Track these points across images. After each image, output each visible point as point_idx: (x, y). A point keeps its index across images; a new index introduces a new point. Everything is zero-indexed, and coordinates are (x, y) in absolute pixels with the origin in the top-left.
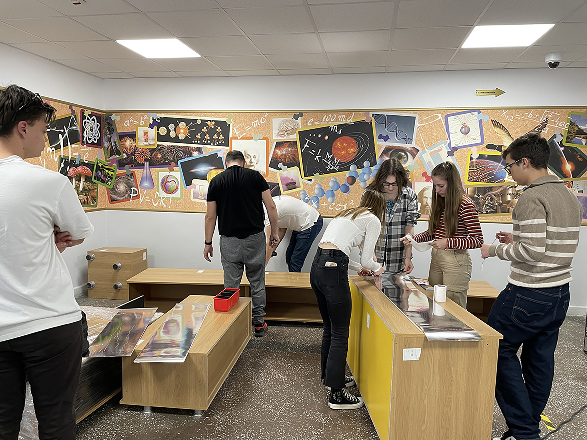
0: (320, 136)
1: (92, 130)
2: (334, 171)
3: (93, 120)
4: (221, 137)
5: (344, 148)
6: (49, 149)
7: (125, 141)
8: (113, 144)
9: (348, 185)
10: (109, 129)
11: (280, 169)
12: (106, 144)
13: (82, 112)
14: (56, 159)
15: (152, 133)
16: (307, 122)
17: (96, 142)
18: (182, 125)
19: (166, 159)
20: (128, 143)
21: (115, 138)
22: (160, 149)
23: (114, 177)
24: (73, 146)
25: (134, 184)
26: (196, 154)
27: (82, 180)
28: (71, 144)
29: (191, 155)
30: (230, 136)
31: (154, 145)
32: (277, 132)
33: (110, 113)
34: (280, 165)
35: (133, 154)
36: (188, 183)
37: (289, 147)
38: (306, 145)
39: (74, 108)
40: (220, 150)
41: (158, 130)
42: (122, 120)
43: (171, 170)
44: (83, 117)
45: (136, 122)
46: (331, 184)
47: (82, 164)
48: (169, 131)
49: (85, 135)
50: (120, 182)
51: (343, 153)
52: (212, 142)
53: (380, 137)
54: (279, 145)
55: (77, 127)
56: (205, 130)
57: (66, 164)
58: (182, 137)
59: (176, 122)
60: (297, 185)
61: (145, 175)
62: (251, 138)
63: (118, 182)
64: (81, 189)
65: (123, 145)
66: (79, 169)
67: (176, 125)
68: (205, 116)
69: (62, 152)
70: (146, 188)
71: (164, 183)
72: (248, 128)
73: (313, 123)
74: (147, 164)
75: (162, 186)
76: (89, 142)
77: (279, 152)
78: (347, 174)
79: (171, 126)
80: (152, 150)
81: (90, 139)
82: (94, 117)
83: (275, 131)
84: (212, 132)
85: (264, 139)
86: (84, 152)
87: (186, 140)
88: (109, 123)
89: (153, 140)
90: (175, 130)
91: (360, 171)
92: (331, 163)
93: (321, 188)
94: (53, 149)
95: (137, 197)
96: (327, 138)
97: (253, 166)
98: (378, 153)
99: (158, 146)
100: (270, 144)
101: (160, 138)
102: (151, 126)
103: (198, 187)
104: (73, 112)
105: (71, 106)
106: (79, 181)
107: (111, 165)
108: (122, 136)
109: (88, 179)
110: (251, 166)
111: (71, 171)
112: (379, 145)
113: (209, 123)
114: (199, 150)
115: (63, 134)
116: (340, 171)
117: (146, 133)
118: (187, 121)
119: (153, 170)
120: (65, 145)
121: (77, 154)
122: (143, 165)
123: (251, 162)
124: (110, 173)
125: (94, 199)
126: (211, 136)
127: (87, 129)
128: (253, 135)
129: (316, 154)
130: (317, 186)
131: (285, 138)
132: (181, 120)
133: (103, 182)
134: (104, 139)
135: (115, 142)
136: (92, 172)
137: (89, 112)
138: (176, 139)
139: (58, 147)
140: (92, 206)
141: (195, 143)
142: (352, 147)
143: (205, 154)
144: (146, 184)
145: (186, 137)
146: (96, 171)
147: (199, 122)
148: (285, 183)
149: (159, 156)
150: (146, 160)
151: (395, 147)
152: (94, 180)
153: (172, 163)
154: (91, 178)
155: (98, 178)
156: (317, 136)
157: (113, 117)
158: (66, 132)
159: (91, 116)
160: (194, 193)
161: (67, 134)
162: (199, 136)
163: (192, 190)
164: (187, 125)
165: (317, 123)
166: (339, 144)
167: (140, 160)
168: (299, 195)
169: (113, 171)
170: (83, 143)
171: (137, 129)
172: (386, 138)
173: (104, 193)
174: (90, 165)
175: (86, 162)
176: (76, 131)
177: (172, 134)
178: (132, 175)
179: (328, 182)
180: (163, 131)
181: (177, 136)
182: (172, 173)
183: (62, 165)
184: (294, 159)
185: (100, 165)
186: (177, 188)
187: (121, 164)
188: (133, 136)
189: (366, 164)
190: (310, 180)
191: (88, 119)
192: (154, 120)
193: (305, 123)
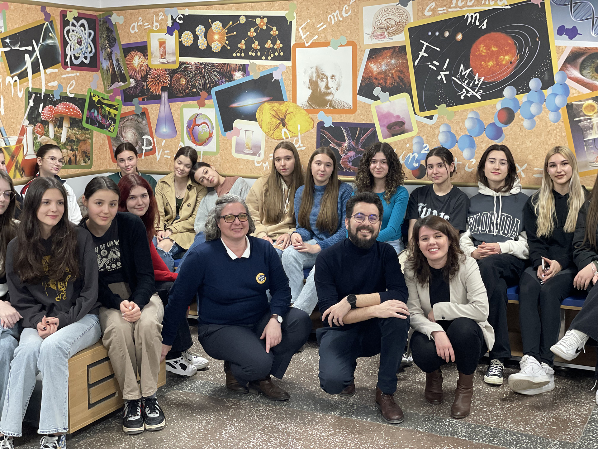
0: (447, 34)
1: (80, 43)
2: (473, 99)
3: (83, 25)
4: (279, 44)
5: (491, 56)
6: (9, 79)
7: (133, 58)
8: (115, 63)
9: (500, 125)
10: (108, 38)
11: (377, 98)
12: (105, 64)
13: (63, 15)
14: (21, 94)
15: (172, 42)
16: (424, 10)
17: (87, 62)
18: (217, 26)
19: (193, 86)
20: (137, 60)
21: (118, 54)
22: (183, 69)
23: (118, 119)
24: (49, 71)
25: (147, 130)
26: (238, 76)
27: (66, 125)
28: (45, 68)
29: (230, 78)
30: (293, 42)
31: (174, 62)
32: (371, 30)
33: (109, 12)
34: (377, 91)
35: (145, 79)
36: (228, 126)
37: (391, 57)
38: (422, 53)
39: (48, 9)
40: (276, 68)
41: (180, 37)
42: (127, 23)
43: (202, 105)
44: (65, 23)
45: (147, 26)
46: (468, 124)
47: (65, 99)
48: (196, 38)
49: (68, 52)
50: (127, 127)
51: (491, 64)
52: (264, 53)
53: (561, 31)
54: (375, 54)
55: (55, 40)
56: (252, 33)
57: (37, 101)
58: (216, 47)
59: (206, 21)
60: (406, 126)
61: (162, 114)
62: (326, 44)
63: (122, 128)
64: (63, 140)
65: (129, 64)
66: (60, 107)
67: (208, 27)
68: (252, 9)
69: (30, 82)
70: (163, 136)
71: (192, 125)
72: (321, 27)
73: (434, 10)
74: (165, 95)
75: (188, 132)
76: (76, 62)
77: (374, 68)
78: (498, 104)
79: (200, 30)
80: (173, 72)
81: (76, 58)
82: (83, 21)
83: (368, 29)
84: (263, 36)
85: (349, 44)
86: (69, 79)
87: (224, 53)
88: (108, 29)
89: (174, 54)
90: (205, 36)
91: (523, 98)
92: (468, 84)
93: (450, 132)
94: (16, 78)
95: (152, 152)
96: (459, 37)
97: (331, 93)
98: (557, 62)
99: (181, 64)
100: (359, 53)
101: (184, 51)
102: (170, 31)
103: (242, 133)
104: (47, 16)
105: (43, 7)
106: (60, 126)
107: (112, 98)
108: (128, 50)
109: (75, 123)
110: (328, 94)
111: (45, 112)
112: (558, 47)
113: (258, 21)
114: (243, 69)
115: (31, 53)
116: (484, 98)
117: (162, 44)
118: (224, 19)
119: (176, 106)
120: (36, 69)
121: (55, 84)
122: (159, 98)
123: (327, 87)
124: (113, 111)
125: (87, 155)
126: (262, 44)
127: (72, 40)
128: (330, 38)
129: (440, 68)
130: (442, 129)
131: (385, 41)
132: (215, 18)
133: (101, 126)
134: (102, 57)
135: (117, 60)
136: (83, 112)
137: (75, 13)
138: (208, 52)
139: (23, 76)
140: (83, 168)
141: (237, 58)
142: (507, 53)
143: (254, 75)
144: (165, 130)
145: (223, 48)
146: (89, 109)
147: (243, 20)
148: (386, 123)
149: (183, 81)
150: (164, 89)
151: (589, 49)
152: (85, 125)
153: (204, 94)
154: (81, 121)
155: (92, 121)
156: (442, 34)
157: (115, 19)
158: (37, 49)
159: (77, 19)
160: (237, 144)
161: (37, 53)
162: (242, 45)
163: (234, 138)
164: (224, 27)
165: (441, 10)
166: (482, 49)
167: (155, 90)
168: (411, 145)
169: (116, 109)
170: (65, 65)
171: (149, 37)
172: (572, 33)
173: (102, 145)
174: (78, 101)
175: (72, 96)
176: (53, 48)
177: (202, 44)
178: (144, 114)
179: (463, 121)
180: (187, 38)
181: (209, 47)
182: (203, 111)
183: (31, 103)
184: (401, 79)
185: (96, 99)
186: (211, 136)
187: (128, 98)
188: (142, 49)
189: (534, 83)
190: (431, 118)
191: (73, 25)
192: (174, 20)
193: (420, 12)
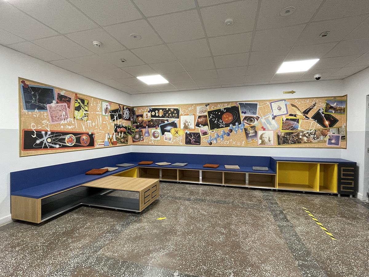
0: (217, 113)
1: (126, 114)
2: (223, 127)
3: (127, 110)
4: (176, 115)
5: (227, 118)
6: (111, 121)
7: (139, 118)
8: (134, 119)
9: (229, 133)
10: (133, 113)
11: (200, 127)
12: (132, 120)
13: (123, 107)
14: (113, 125)
15: (149, 114)
16: (211, 107)
17: (128, 119)
18: (161, 111)
19: (154, 124)
20: (140, 119)
21: (135, 117)
22: (152, 120)
24: (120, 120)
25: (142, 135)
26: (166, 122)
27: (123, 133)
28: (119, 119)
29: (164, 123)
30: (180, 114)
31: (150, 119)
32: (199, 112)
33: (133, 107)
34: (200, 125)
35: (142, 123)
36: (163, 134)
37: (204, 118)
38: (211, 117)
39: (120, 105)
40: (176, 120)
41: (151, 113)
42: (138, 110)
43: (157, 129)
44: (124, 109)
45: (143, 111)
46: (222, 133)
47: (123, 127)
48: (156, 113)
49: (124, 116)
50: (137, 134)
51: (227, 119)
52: (173, 117)
53: (242, 112)
54: (200, 117)
55: (121, 113)
56: (170, 112)
57: (117, 127)
58: (160, 115)
59: (158, 110)
60: (207, 133)
61: (146, 131)
62: (188, 115)
63: (136, 134)
64: (122, 137)
66: (122, 129)
67: (159, 111)
68: (170, 107)
69: (115, 122)
70: (146, 136)
71: (154, 134)
72: (187, 111)
73: (213, 108)
74: (147, 127)
75: (153, 135)
76: (126, 119)
77: (199, 120)
78: (229, 128)
79: (156, 112)
80: (149, 121)
81: (126, 118)
82: (127, 109)
83: (198, 111)
84: (172, 113)
85: (193, 115)
86: (124, 122)
87: (162, 117)
88: (133, 111)
89: (150, 117)
90: (158, 113)
91: (234, 127)
92: (222, 124)
93: (218, 134)
94: (112, 121)
95: (143, 140)
96: (219, 113)
97: (189, 126)
98: (242, 119)
99: (152, 119)
100: (196, 117)
101: (152, 116)
102: (149, 112)
103: (167, 135)
104: (120, 107)
105: (119, 105)
106: (122, 134)
107: (133, 128)
108: (138, 116)
109: (125, 133)
110: (188, 126)
111: (118, 130)
112: (242, 116)
113: (171, 109)
114: (167, 120)
116: (225, 127)
117: (147, 115)
118: (163, 109)
119: (150, 129)
120: (117, 119)
121: (121, 123)
122: (146, 127)
123: (188, 124)
124: (133, 131)
125: (127, 141)
126: (172, 115)
127: (125, 114)
128: (189, 113)
129: (215, 120)
130: (216, 134)
131: (202, 114)
132: (160, 109)
133: (130, 134)
134: (131, 118)
135: (135, 119)
136: (126, 130)
137: (126, 107)
138: (159, 117)
139: (114, 120)
140: (126, 144)
141: (166, 118)
142: (230, 117)
143: (170, 122)
144: (147, 135)
145: (162, 116)
146: (128, 130)
147: (167, 109)
148: (203, 132)
149: (152, 123)
150: (147, 125)
151: (249, 116)
152: (127, 134)
153: (157, 126)
154: (126, 132)
155: (128, 133)
156: (215, 113)
157: (135, 109)
158: (117, 114)
159: (126, 108)
160: (165, 138)
161: (117, 115)
162: (167, 115)
163: (165, 137)
164: (163, 111)
165: (215, 108)
166: (225, 116)
167: (144, 125)
168: (208, 137)
169: (134, 130)
170: (123, 119)
171: (143, 113)
172: (245, 113)
173: (130, 139)
174: (126, 128)
175: (124, 126)
176: (121, 114)
177: (157, 115)
178: (141, 131)
179: (221, 132)
180: (153, 113)
181: (159, 115)
182: (157, 130)
183: (115, 127)
184: (206, 123)
185: (129, 127)
186: (159, 136)
187: (137, 127)
188: (142, 116)
189: (236, 124)
190: (213, 131)
191: (125, 110)
192: (150, 109)
193: (210, 108)
